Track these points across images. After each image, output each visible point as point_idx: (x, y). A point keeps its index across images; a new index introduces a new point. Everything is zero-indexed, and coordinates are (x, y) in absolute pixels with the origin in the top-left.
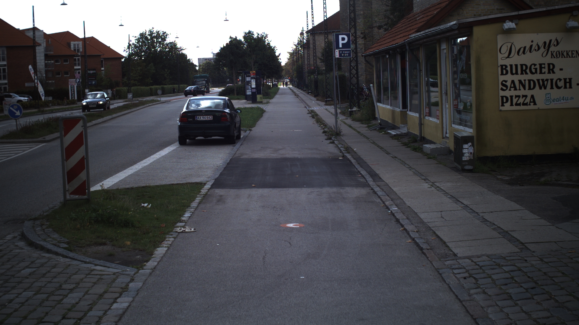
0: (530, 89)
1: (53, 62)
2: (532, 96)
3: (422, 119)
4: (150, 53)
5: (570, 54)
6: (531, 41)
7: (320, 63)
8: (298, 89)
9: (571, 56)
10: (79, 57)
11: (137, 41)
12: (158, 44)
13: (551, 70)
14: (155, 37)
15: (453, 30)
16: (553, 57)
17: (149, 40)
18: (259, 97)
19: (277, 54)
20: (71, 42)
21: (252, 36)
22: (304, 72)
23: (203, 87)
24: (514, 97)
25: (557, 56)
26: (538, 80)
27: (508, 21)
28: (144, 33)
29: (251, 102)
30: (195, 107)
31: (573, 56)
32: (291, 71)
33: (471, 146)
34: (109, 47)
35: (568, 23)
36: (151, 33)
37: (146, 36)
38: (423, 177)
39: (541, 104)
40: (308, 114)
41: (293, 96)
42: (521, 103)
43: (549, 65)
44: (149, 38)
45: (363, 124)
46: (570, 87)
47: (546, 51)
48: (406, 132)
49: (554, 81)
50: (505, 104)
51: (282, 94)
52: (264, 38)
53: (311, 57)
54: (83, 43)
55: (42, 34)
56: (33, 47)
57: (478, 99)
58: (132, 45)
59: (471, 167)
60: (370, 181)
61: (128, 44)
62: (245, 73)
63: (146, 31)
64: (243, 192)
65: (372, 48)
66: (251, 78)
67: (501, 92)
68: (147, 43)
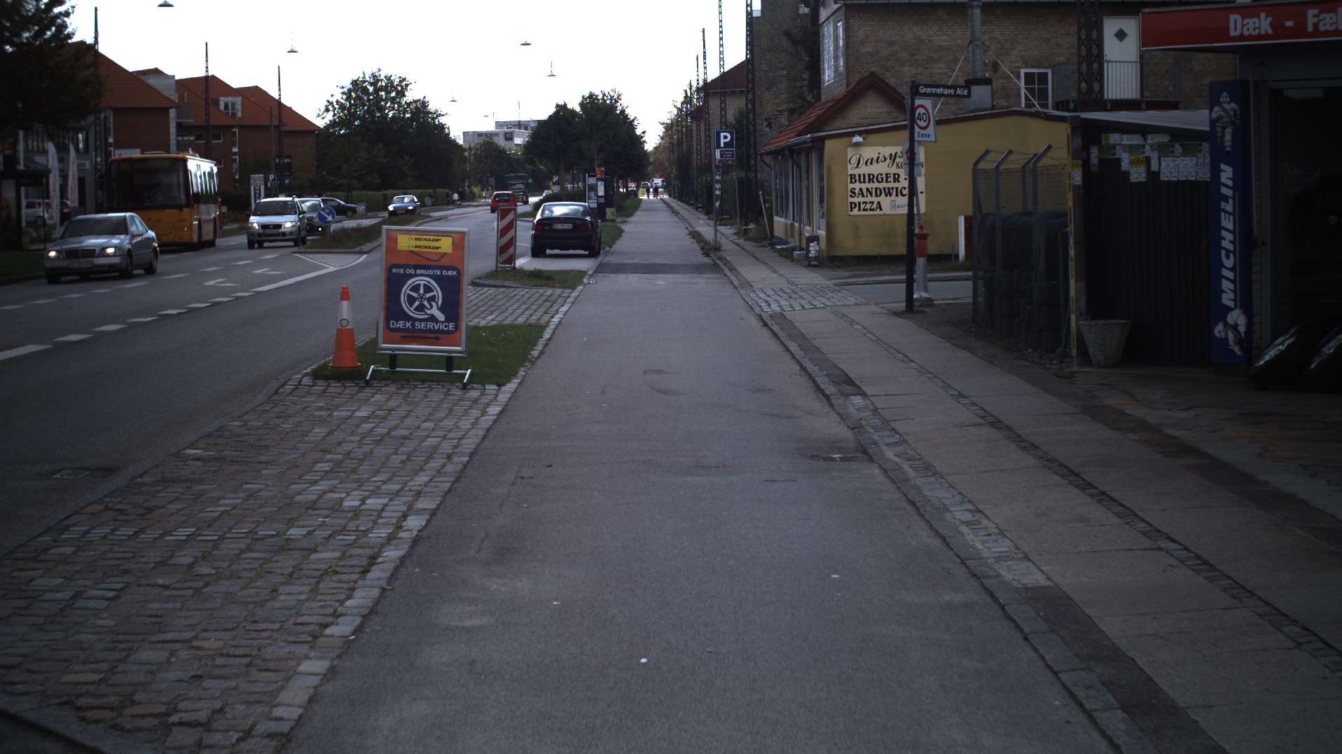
0: (876, 196)
1: (192, 138)
2: (879, 203)
3: (802, 229)
4: (373, 121)
6: (878, 153)
10: (236, 128)
11: (344, 97)
12: (389, 103)
13: (896, 179)
14: (381, 89)
16: (898, 168)
17: (371, 94)
18: (609, 211)
19: (638, 132)
20: (221, 98)
24: (862, 204)
25: (902, 167)
26: (884, 189)
27: (856, 135)
28: (361, 79)
30: (552, 214)
32: (667, 162)
33: (817, 244)
34: (290, 108)
36: (376, 79)
37: (364, 85)
39: (887, 209)
40: (688, 235)
41: (669, 213)
42: (869, 209)
43: (894, 174)
44: (371, 91)
45: (755, 243)
47: (892, 163)
49: (899, 190)
50: (853, 210)
51: (648, 210)
52: (614, 101)
53: (703, 139)
54: (242, 101)
55: (173, 82)
56: (165, 110)
57: (828, 204)
58: (335, 103)
59: (816, 263)
60: (727, 271)
61: (328, 101)
62: (586, 171)
63: (364, 75)
64: (621, 275)
65: (769, 144)
66: (597, 179)
67: (850, 198)
68: (367, 101)
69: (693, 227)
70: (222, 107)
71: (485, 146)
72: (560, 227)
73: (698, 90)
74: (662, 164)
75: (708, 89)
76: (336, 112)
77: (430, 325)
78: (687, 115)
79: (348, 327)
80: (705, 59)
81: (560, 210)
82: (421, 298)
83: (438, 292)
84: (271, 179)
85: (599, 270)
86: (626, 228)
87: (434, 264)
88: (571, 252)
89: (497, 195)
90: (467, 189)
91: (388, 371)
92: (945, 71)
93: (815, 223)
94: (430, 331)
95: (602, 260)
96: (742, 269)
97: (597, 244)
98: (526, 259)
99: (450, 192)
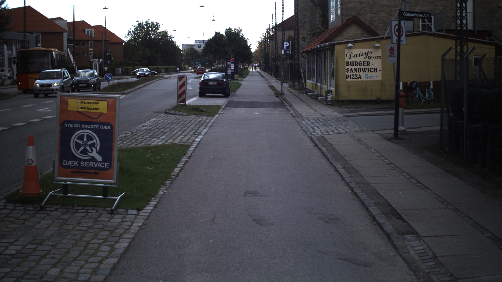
0: (359, 72)
1: (74, 45)
2: (360, 75)
3: (322, 86)
4: (146, 39)
5: (377, 57)
6: (360, 52)
10: (92, 41)
11: (135, 29)
12: (153, 32)
14: (150, 27)
15: (328, 46)
16: (369, 59)
17: (146, 29)
18: (236, 76)
19: (249, 44)
20: (86, 29)
21: (231, 31)
22: (269, 58)
24: (352, 75)
25: (371, 58)
26: (362, 68)
27: (350, 43)
28: (141, 23)
30: (207, 78)
31: (378, 59)
32: (260, 57)
33: (331, 94)
34: (114, 33)
35: (376, 45)
36: (147, 23)
37: (143, 25)
39: (363, 78)
40: (268, 87)
41: (260, 77)
42: (355, 78)
43: (367, 62)
44: (145, 28)
46: (376, 72)
47: (366, 56)
48: (315, 94)
49: (369, 69)
50: (348, 78)
52: (239, 32)
53: (274, 47)
54: (94, 30)
55: (66, 23)
56: (62, 33)
57: (336, 75)
58: (131, 32)
59: (330, 103)
60: (288, 107)
61: (129, 31)
62: (227, 59)
63: (143, 21)
64: (238, 108)
65: (305, 48)
66: (231, 63)
67: (346, 73)
68: (144, 31)
69: (270, 83)
70: (86, 33)
71: (190, 50)
72: (211, 83)
73: (273, 28)
74: (258, 57)
75: (276, 28)
76: (132, 36)
77: (91, 164)
78: (268, 39)
79: (32, 165)
80: (276, 14)
81: (212, 76)
82: (85, 144)
83: (97, 140)
84: (101, 61)
85: (228, 105)
86: (242, 83)
87: (94, 120)
88: (217, 95)
89: (199, 68)
90: (183, 66)
91: (61, 196)
92: (386, 16)
93: (328, 84)
94: (91, 168)
95: (230, 100)
96: (295, 106)
97: (228, 91)
98: (194, 99)
99: (176, 67)
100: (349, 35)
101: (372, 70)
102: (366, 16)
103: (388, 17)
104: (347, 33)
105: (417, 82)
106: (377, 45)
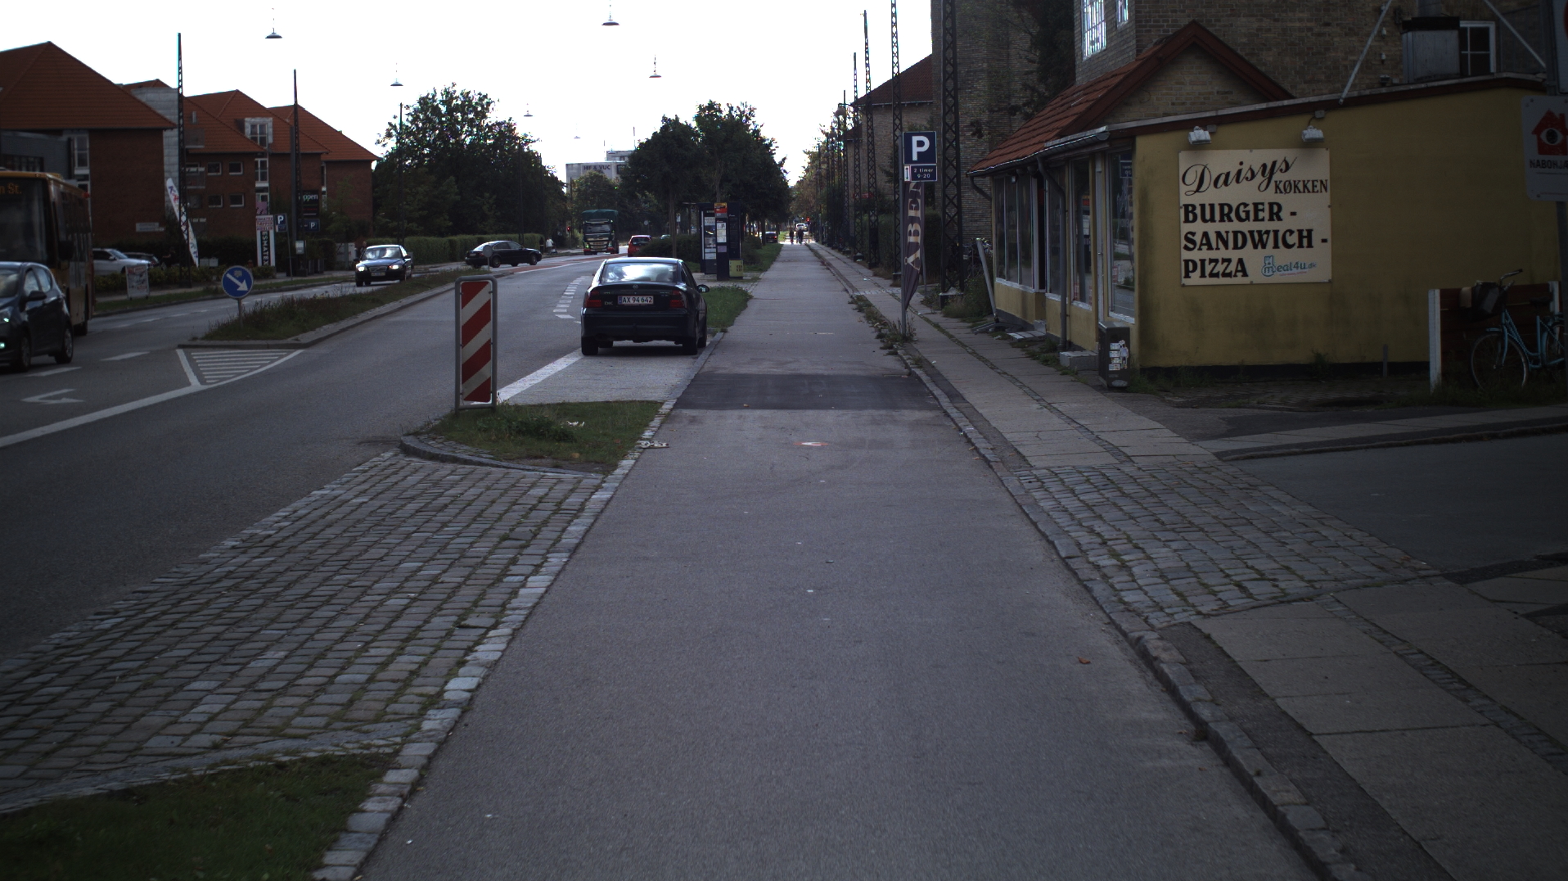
0: (1236, 247)
1: (202, 169)
2: (1240, 261)
3: (1068, 306)
4: (446, 149)
5: (1310, 186)
6: (1239, 162)
7: (888, 184)
8: (829, 249)
9: (1311, 190)
10: (266, 157)
11: (410, 118)
12: (466, 126)
13: (1275, 213)
14: (457, 108)
15: (1102, 142)
16: (1278, 191)
17: (443, 116)
18: (734, 265)
19: (777, 159)
20: (246, 119)
21: (716, 116)
22: (846, 204)
23: (604, 239)
24: (1207, 262)
25: (1285, 190)
26: (1251, 233)
27: (1197, 127)
28: (430, 96)
29: (716, 278)
30: (615, 278)
31: (1316, 190)
32: (814, 201)
33: (1124, 346)
34: (340, 133)
35: (1305, 132)
36: (449, 97)
37: (435, 104)
38: (1037, 397)
39: (1256, 275)
40: (849, 303)
41: (818, 266)
42: (1221, 273)
43: (1271, 205)
44: (443, 112)
45: (964, 321)
46: (1310, 245)
47: (1266, 181)
48: (1043, 334)
49: (1280, 235)
50: (1191, 274)
51: (789, 261)
52: (744, 118)
53: (864, 166)
54: (274, 121)
55: (176, 98)
56: (157, 133)
57: (1142, 264)
58: (398, 127)
59: (1122, 383)
60: (945, 402)
61: (390, 124)
62: (703, 209)
63: (435, 91)
64: (729, 413)
65: (988, 160)
66: (716, 220)
67: (1184, 252)
68: (439, 124)
69: (855, 289)
70: (248, 130)
71: (590, 179)
72: (631, 301)
73: (857, 103)
74: (808, 202)
76: (400, 138)
78: (839, 141)
80: (867, 54)
81: (635, 271)
84: (279, 221)
85: (693, 396)
86: (755, 290)
88: (654, 343)
90: (568, 233)
92: (1309, 25)
93: (1100, 297)
95: (702, 367)
96: (973, 397)
97: (697, 330)
98: (561, 364)
99: (544, 238)
100: (1174, 101)
101: (1293, 239)
102: (1232, 25)
103: (1316, 30)
104: (1164, 91)
105: (1501, 288)
106: (1313, 133)
